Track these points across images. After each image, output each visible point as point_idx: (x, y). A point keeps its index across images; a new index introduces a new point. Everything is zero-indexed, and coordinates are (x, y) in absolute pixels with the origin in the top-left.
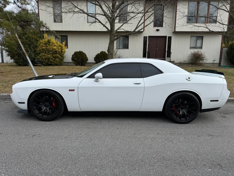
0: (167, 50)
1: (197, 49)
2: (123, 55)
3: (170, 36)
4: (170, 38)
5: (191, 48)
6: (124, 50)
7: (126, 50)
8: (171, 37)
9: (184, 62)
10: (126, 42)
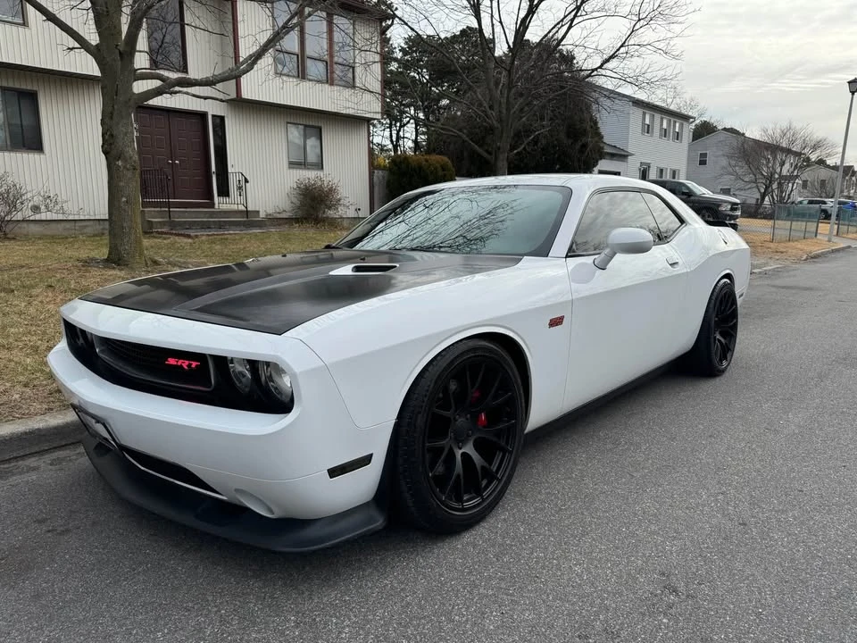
0: (213, 169)
1: (308, 169)
2: (22, 182)
3: (219, 114)
4: (220, 122)
5: (293, 165)
6: (19, 155)
7: (31, 155)
8: (222, 118)
9: (279, 216)
10: (27, 121)
